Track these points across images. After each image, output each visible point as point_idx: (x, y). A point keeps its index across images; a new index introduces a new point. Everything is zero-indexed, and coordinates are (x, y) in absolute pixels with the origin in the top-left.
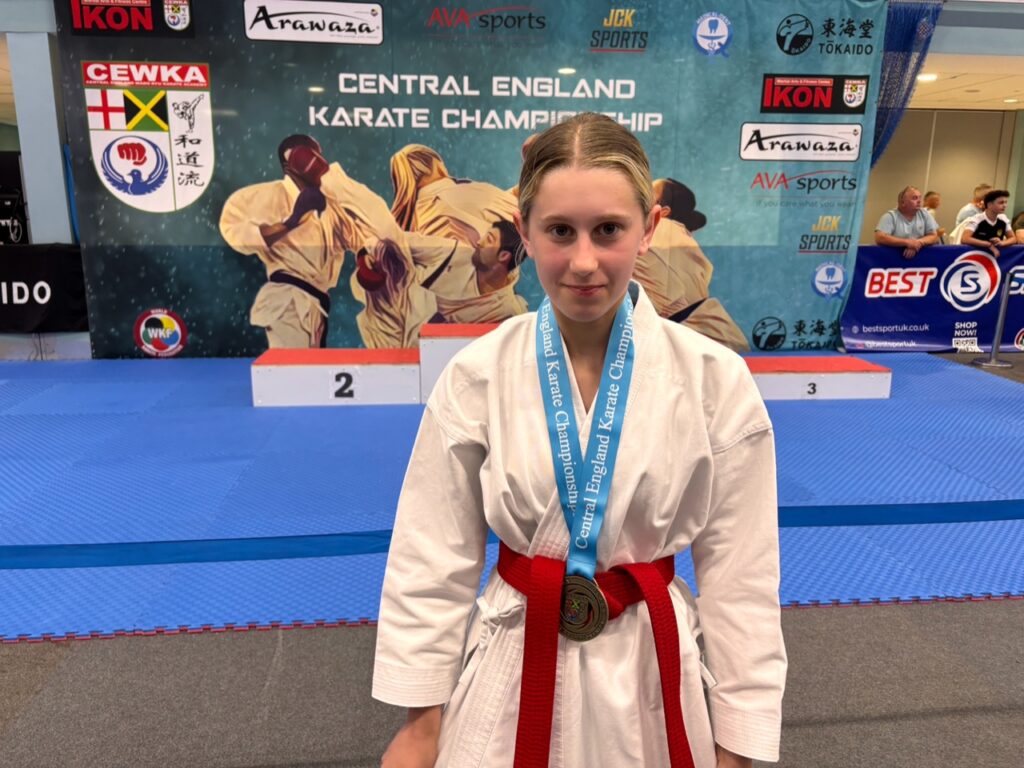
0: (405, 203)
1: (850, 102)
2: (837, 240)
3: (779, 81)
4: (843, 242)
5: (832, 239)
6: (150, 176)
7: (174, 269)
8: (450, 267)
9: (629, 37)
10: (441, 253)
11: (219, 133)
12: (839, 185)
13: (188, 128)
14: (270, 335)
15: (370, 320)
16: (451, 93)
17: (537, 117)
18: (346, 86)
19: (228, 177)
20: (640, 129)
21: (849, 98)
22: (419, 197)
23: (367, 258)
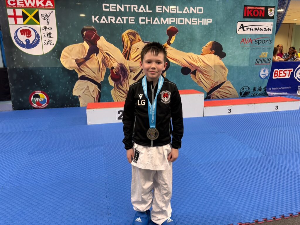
0: (127, 50)
1: (270, 15)
3: (249, 8)
4: (268, 61)
5: (265, 60)
6: (33, 41)
7: (44, 76)
10: (139, 68)
11: (59, 25)
13: (47, 23)
14: (80, 99)
15: (115, 92)
16: (142, 11)
17: (171, 20)
18: (105, 8)
19: (63, 42)
20: (205, 24)
21: (269, 14)
22: (132, 48)
23: (114, 70)
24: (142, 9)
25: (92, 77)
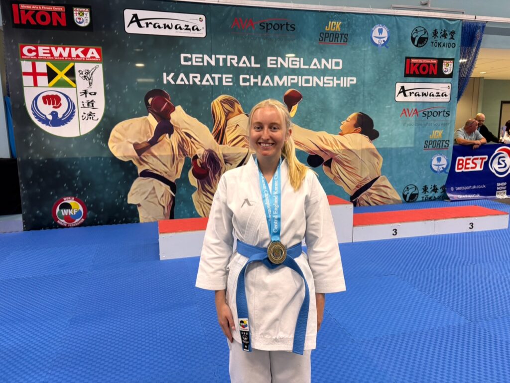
0: (219, 128)
1: (446, 72)
2: (442, 142)
3: (413, 61)
4: (444, 144)
5: (439, 142)
6: (64, 115)
7: (79, 172)
9: (338, 37)
10: (240, 156)
11: (108, 88)
12: (442, 114)
13: (88, 85)
14: (139, 209)
15: (200, 197)
16: (245, 65)
17: (292, 79)
18: (185, 61)
19: (114, 115)
20: (345, 86)
21: (445, 70)
22: (227, 125)
23: (198, 161)
24: (244, 62)
25: (160, 173)
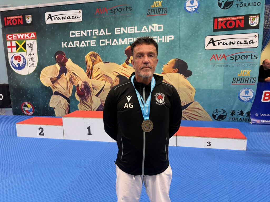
0: (89, 70)
1: (252, 24)
2: (250, 79)
3: (220, 19)
5: (247, 79)
6: (22, 65)
7: (29, 91)
8: (104, 90)
9: (160, 10)
10: (101, 86)
11: (39, 52)
12: (249, 57)
13: (31, 51)
14: (55, 110)
15: (81, 106)
17: (130, 40)
18: (72, 35)
20: (166, 41)
22: (93, 68)
23: (79, 87)
24: (102, 33)
